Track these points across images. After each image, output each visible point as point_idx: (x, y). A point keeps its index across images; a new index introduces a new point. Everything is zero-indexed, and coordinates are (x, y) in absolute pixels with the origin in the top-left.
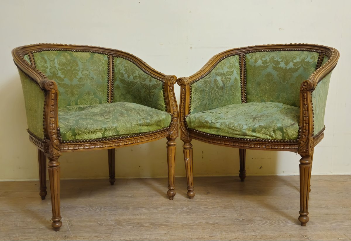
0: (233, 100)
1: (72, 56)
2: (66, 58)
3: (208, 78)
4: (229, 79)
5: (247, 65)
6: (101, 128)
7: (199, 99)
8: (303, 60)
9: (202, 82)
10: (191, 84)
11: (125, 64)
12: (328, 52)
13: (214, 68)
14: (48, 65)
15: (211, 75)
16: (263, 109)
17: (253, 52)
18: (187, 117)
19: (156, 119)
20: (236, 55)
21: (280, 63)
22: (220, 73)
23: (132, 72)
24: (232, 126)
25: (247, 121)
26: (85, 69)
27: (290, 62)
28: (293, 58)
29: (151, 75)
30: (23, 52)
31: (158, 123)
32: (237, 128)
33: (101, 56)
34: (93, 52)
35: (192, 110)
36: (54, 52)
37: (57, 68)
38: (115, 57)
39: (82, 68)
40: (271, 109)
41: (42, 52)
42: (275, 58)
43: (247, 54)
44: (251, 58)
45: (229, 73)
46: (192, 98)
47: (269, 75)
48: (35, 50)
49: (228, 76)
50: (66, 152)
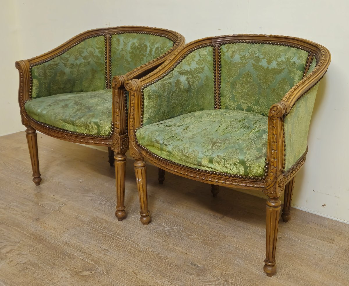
0: (202, 105)
3: (168, 79)
4: (198, 78)
5: (222, 60)
7: (154, 107)
8: (288, 60)
9: (158, 85)
10: (143, 89)
12: (318, 53)
13: (178, 64)
15: (172, 75)
16: (227, 130)
17: (230, 43)
18: (137, 130)
20: (209, 46)
21: (261, 61)
22: (185, 71)
24: (186, 151)
25: (204, 146)
27: (273, 60)
28: (277, 56)
32: (191, 155)
35: (145, 120)
40: (237, 130)
42: (255, 53)
43: (223, 45)
44: (227, 51)
45: (198, 70)
46: (145, 106)
47: (248, 75)
49: (197, 75)
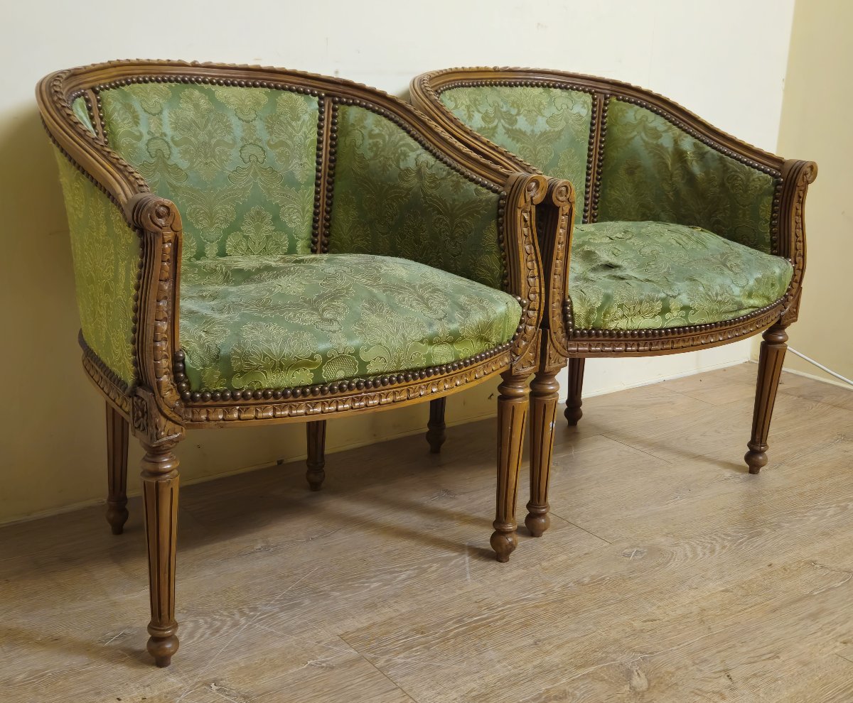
1: (211, 97)
2: (197, 106)
6: (313, 355)
11: (375, 128)
14: (143, 129)
19: (478, 319)
21: (516, 120)
23: (394, 154)
26: (250, 141)
27: (536, 116)
29: (458, 171)
30: (68, 90)
31: (482, 332)
33: (300, 99)
34: (276, 87)
36: (162, 85)
37: (168, 139)
38: (342, 103)
39: (242, 139)
41: (126, 88)
42: (500, 105)
48: (103, 81)
50: (200, 427)
